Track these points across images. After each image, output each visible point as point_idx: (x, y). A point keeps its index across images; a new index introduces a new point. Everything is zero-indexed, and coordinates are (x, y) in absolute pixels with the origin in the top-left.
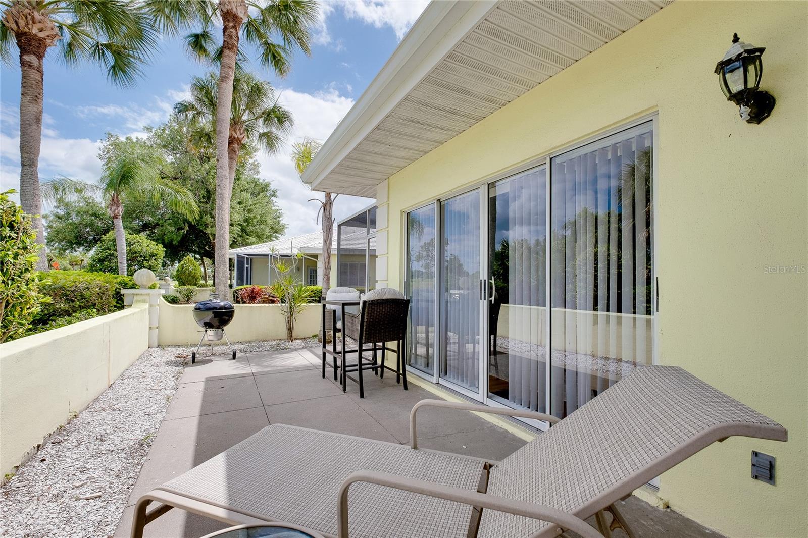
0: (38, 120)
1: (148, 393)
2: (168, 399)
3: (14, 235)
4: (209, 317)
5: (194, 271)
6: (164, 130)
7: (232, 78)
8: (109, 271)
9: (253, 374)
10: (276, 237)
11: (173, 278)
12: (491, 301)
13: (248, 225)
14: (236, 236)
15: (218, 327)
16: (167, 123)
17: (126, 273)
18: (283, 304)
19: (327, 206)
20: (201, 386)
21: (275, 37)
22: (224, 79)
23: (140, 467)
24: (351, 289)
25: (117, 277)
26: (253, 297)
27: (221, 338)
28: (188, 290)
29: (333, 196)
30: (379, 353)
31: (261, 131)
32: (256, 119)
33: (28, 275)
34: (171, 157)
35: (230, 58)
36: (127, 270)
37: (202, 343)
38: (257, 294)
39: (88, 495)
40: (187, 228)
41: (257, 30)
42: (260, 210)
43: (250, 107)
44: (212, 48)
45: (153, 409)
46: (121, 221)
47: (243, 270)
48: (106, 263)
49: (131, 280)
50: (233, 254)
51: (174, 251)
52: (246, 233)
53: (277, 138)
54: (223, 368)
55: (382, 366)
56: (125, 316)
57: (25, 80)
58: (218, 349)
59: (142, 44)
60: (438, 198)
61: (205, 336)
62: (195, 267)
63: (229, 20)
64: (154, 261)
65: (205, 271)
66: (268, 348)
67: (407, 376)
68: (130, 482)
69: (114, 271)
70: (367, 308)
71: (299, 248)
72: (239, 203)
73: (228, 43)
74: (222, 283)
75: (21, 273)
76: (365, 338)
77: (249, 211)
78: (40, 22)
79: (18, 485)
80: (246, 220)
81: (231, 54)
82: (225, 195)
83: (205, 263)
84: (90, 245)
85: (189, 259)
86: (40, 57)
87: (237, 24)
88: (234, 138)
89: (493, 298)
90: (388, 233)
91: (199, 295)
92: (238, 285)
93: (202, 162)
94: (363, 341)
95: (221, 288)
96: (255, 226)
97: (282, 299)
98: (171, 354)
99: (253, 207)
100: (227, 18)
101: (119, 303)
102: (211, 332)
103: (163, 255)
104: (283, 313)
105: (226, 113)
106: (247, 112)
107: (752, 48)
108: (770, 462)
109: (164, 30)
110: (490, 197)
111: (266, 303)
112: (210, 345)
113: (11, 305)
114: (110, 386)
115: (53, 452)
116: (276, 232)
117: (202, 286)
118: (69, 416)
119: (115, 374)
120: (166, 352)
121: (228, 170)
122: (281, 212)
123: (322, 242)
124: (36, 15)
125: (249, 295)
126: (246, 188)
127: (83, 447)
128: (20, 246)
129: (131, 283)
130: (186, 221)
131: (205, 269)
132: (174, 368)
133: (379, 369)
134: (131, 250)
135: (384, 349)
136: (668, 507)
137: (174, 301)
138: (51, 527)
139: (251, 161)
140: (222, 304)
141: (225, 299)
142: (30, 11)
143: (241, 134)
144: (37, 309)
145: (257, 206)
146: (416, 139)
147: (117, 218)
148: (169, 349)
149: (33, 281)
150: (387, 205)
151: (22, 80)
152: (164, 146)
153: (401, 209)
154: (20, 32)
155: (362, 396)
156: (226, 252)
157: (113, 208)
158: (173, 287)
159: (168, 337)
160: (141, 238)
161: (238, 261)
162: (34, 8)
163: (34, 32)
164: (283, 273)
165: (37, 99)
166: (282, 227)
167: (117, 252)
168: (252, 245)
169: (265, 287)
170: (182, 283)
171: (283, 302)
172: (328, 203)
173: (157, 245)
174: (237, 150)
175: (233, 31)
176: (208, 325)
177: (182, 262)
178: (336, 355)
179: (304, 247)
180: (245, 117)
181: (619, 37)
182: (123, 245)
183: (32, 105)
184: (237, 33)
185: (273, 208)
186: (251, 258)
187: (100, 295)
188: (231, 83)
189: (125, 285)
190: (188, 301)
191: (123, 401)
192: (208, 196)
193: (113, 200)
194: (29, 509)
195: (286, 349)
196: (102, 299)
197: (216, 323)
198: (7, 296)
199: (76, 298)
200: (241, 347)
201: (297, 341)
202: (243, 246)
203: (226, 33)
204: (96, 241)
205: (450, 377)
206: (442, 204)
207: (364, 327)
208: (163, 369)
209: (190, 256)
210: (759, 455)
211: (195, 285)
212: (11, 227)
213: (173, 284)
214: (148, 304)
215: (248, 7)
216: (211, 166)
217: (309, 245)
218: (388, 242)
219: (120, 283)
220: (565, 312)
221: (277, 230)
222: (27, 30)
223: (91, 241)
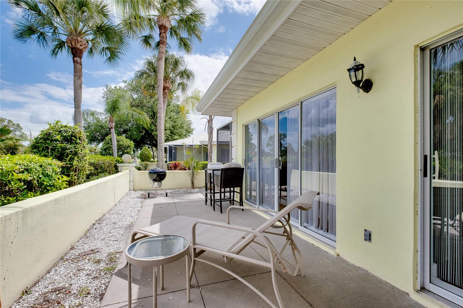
0: (81, 87)
1: (130, 209)
2: (139, 211)
3: (81, 142)
4: (155, 176)
5: (148, 154)
6: (132, 82)
7: (164, 58)
8: (109, 155)
9: (175, 203)
10: (189, 135)
11: (138, 158)
12: (280, 168)
13: (174, 129)
14: (168, 136)
15: (159, 181)
16: (134, 78)
17: (116, 156)
18: (189, 171)
19: (210, 121)
20: (152, 207)
21: (184, 34)
22: (160, 59)
23: (130, 233)
24: (220, 163)
25: (115, 158)
26: (175, 167)
27: (161, 186)
28: (145, 164)
29: (213, 117)
30: (232, 194)
31: (179, 82)
32: (176, 76)
33: (85, 158)
34: (136, 95)
35: (163, 48)
36: (117, 154)
37: (152, 189)
38: (177, 166)
39: (113, 240)
40: (144, 132)
41: (175, 32)
42: (180, 121)
43: (173, 70)
44: (153, 43)
45: (133, 214)
46: (114, 130)
47: (172, 153)
48: (107, 151)
49: (121, 160)
50: (167, 145)
51: (139, 144)
52: (173, 134)
53: (186, 85)
54: (161, 200)
55: (233, 200)
56: (120, 176)
57: (75, 69)
58: (159, 192)
59: (123, 46)
60: (258, 118)
61: (154, 185)
62: (149, 152)
63: (162, 29)
64: (129, 149)
65: (153, 154)
66: (182, 192)
67: (243, 204)
68: (127, 237)
69: (111, 155)
70: (223, 172)
71: (200, 141)
72: (170, 118)
73: (162, 41)
74: (161, 161)
75: (83, 157)
76: (223, 186)
77: (175, 122)
78: (80, 42)
79: (89, 235)
80: (173, 127)
81: (163, 46)
82: (162, 117)
83: (153, 150)
84: (99, 142)
85: (145, 148)
86: (81, 58)
87: (166, 31)
88: (166, 87)
89: (281, 167)
90: (237, 135)
91: (151, 166)
92: (169, 161)
93: (151, 97)
94: (222, 187)
95: (161, 163)
96: (178, 130)
97: (189, 168)
98: (139, 194)
99: (176, 120)
100: (161, 28)
101: (116, 170)
102: (156, 183)
103: (133, 146)
104: (189, 175)
105: (161, 75)
106: (172, 72)
107: (360, 64)
108: (370, 233)
109: (132, 37)
110: (279, 118)
111: (182, 170)
112: (156, 190)
113: (80, 170)
114: (115, 205)
115: (99, 227)
116: (189, 133)
117: (152, 162)
118: (102, 215)
119: (117, 201)
120: (137, 193)
121: (163, 104)
122: (191, 121)
123: (208, 139)
124: (79, 39)
125: (174, 166)
126: (173, 110)
127: (109, 225)
128: (82, 146)
129: (121, 161)
130: (143, 128)
131: (153, 153)
132: (141, 199)
133: (232, 201)
134: (118, 144)
135: (234, 192)
136: (339, 256)
137: (139, 169)
138: (103, 247)
139: (175, 95)
140: (161, 170)
141: (163, 168)
142: (76, 38)
143: (169, 85)
144: (88, 172)
145: (178, 119)
146: (246, 92)
147: (112, 128)
148: (138, 191)
149: (87, 160)
150: (236, 122)
151: (74, 69)
152: (133, 90)
153: (242, 123)
154: (73, 47)
155: (221, 212)
156: (163, 144)
157: (110, 124)
158: (138, 162)
159: (137, 186)
160: (123, 138)
161: (169, 148)
162: (78, 36)
163: (78, 47)
164: (189, 155)
165: (80, 77)
166: (192, 130)
167: (112, 145)
168: (177, 140)
169: (181, 162)
170: (143, 160)
171: (189, 170)
172: (211, 120)
173: (130, 141)
174: (167, 93)
175: (164, 34)
176: (155, 180)
177: (142, 150)
178: (211, 194)
179: (202, 141)
180: (171, 75)
181: (323, 50)
182: (115, 142)
183: (78, 81)
184: (166, 35)
185: (187, 120)
186: (176, 147)
187: (108, 167)
188: (164, 61)
189: (118, 162)
190: (146, 169)
191: (121, 211)
192: (154, 115)
193: (110, 119)
194: (95, 242)
195: (191, 192)
196: (109, 168)
197: (158, 179)
198: (79, 166)
199: (99, 168)
200: (170, 191)
201: (196, 189)
202: (172, 140)
203: (161, 36)
204: (102, 140)
205: (264, 206)
206: (260, 121)
207: (222, 181)
208: (136, 199)
209: (146, 147)
210: (367, 231)
211: (149, 161)
212: (80, 139)
213: (139, 161)
214: (128, 171)
215: (171, 21)
216: (156, 100)
217: (205, 139)
218: (237, 140)
219: (116, 161)
220: (320, 173)
221: (189, 132)
222: (75, 46)
223: (100, 140)
